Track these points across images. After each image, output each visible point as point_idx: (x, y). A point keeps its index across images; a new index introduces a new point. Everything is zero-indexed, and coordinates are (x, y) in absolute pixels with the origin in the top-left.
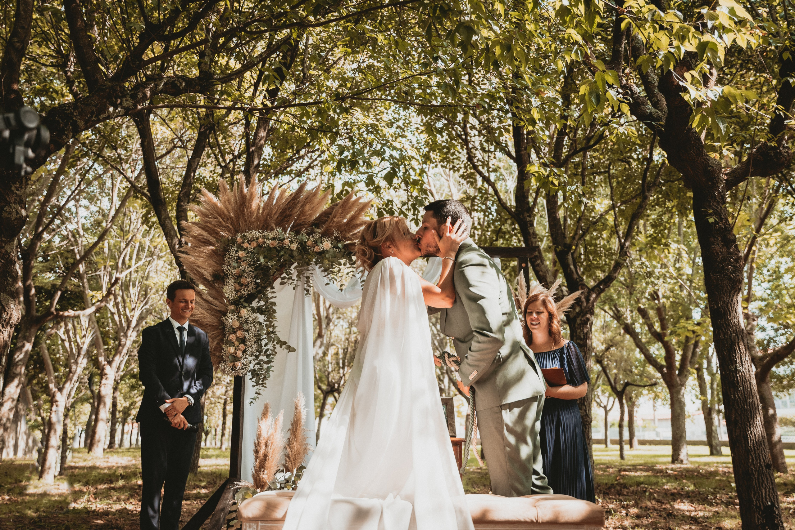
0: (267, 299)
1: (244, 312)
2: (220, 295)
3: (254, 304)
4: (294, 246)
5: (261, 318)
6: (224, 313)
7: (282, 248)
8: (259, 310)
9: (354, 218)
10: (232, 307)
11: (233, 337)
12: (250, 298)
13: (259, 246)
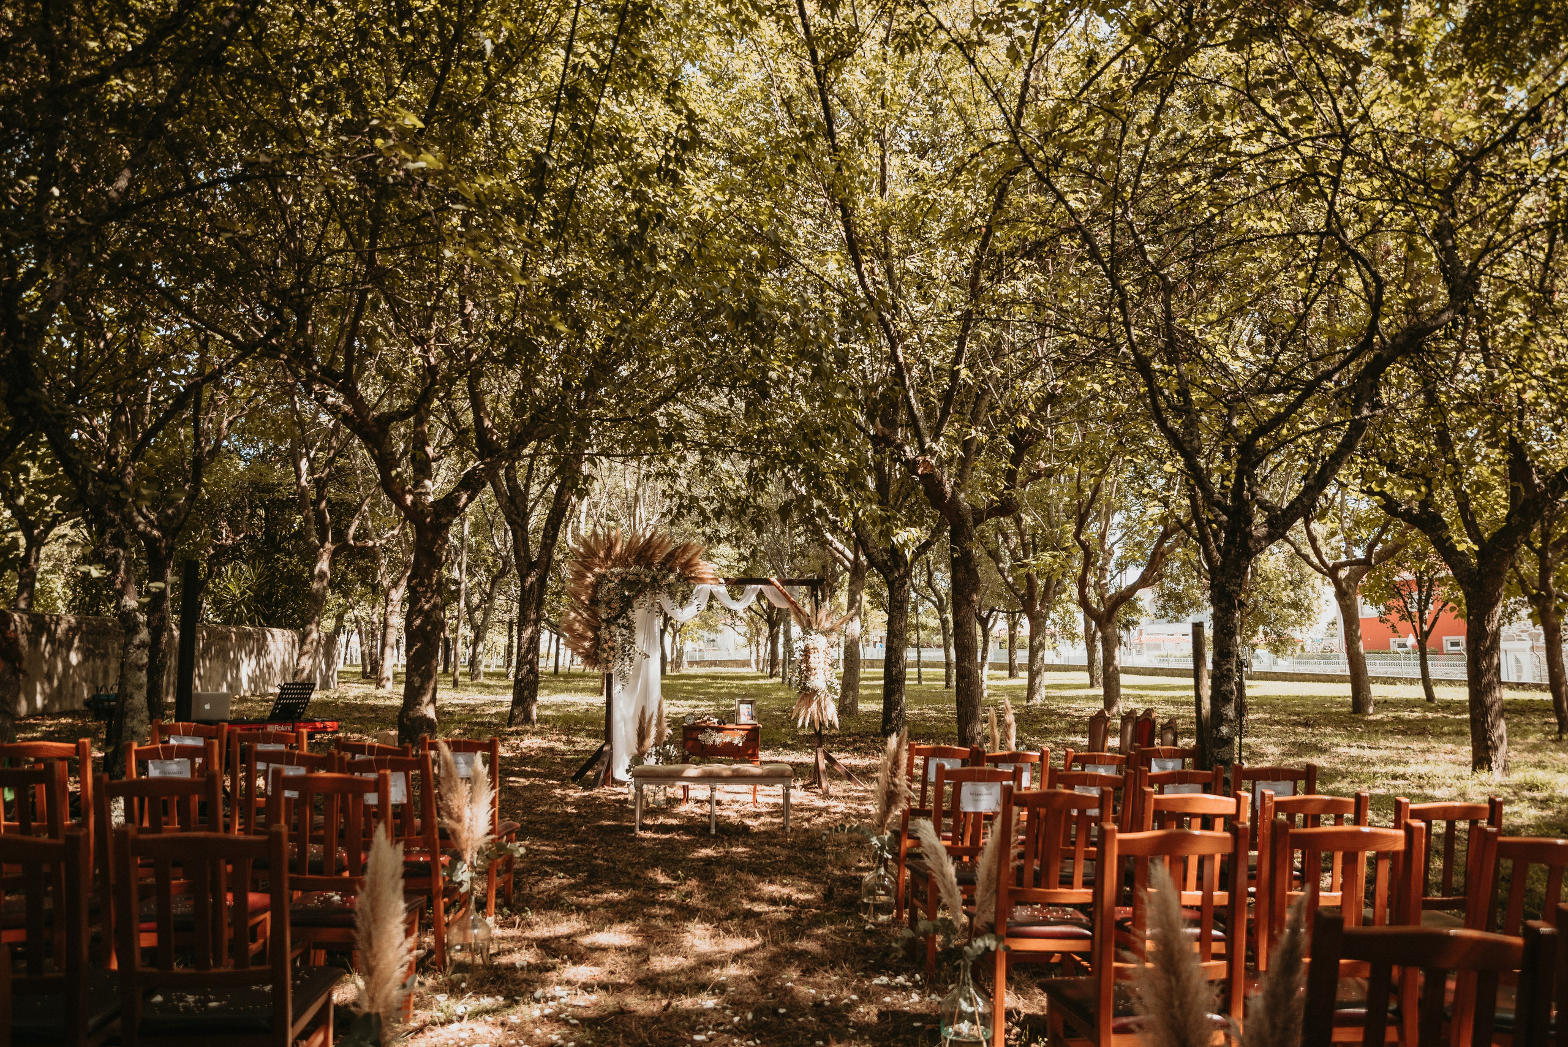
0: (628, 618)
1: (613, 628)
2: (595, 615)
3: (620, 621)
4: (648, 580)
5: (624, 632)
6: (599, 628)
7: (640, 581)
8: (623, 626)
9: (690, 560)
10: (604, 625)
11: (605, 646)
12: (618, 617)
13: (622, 580)
